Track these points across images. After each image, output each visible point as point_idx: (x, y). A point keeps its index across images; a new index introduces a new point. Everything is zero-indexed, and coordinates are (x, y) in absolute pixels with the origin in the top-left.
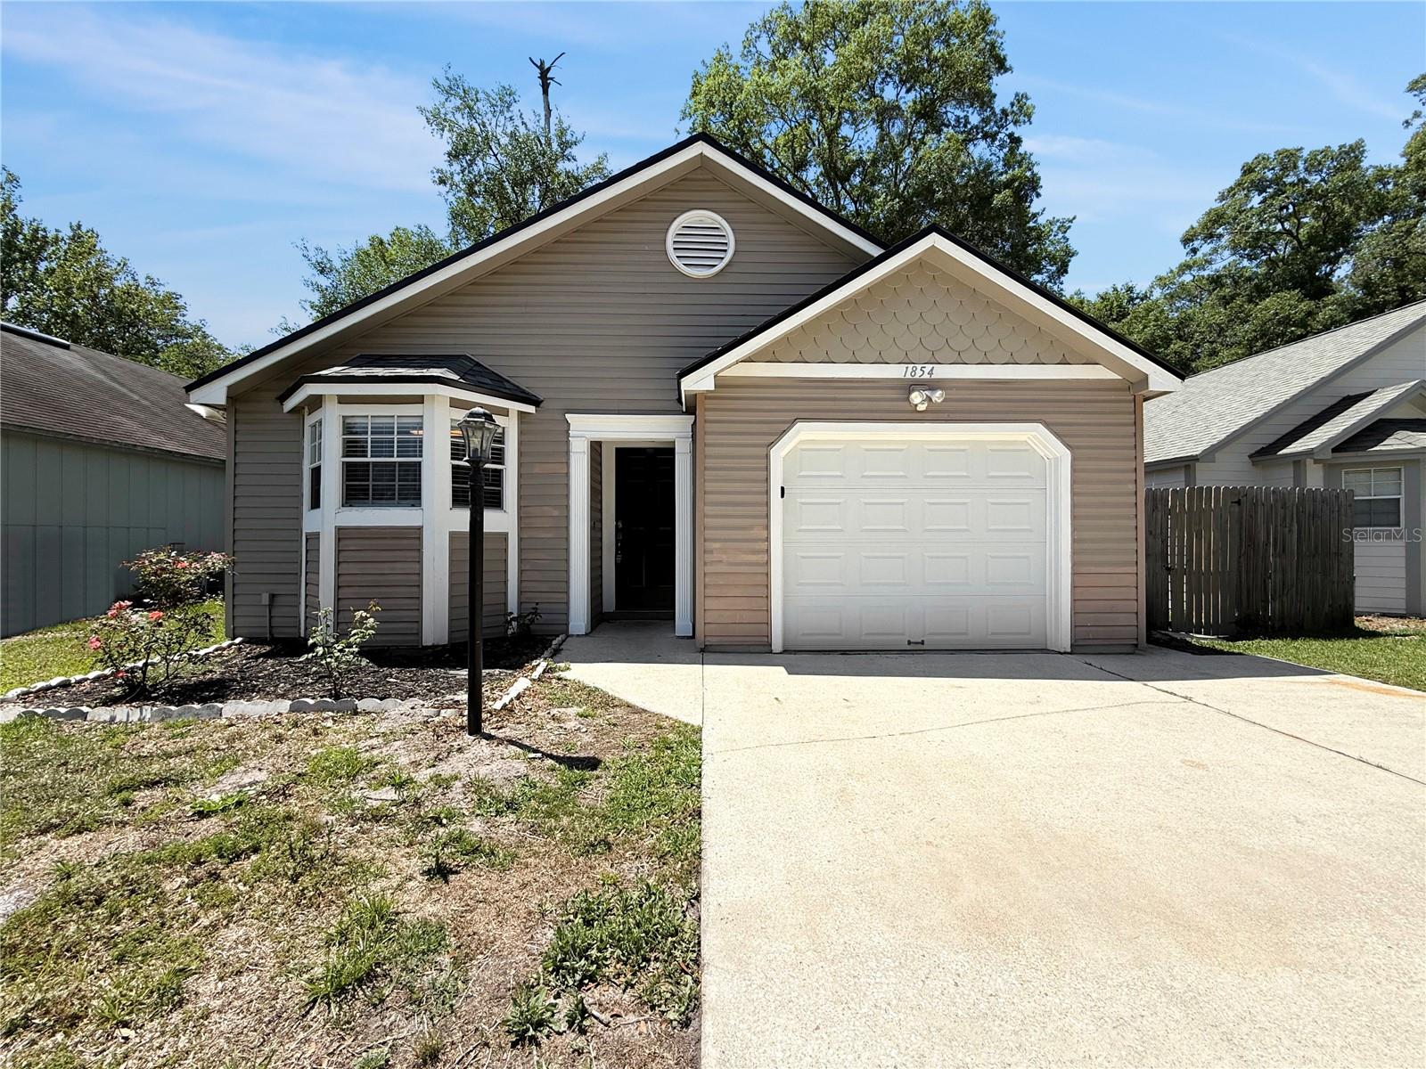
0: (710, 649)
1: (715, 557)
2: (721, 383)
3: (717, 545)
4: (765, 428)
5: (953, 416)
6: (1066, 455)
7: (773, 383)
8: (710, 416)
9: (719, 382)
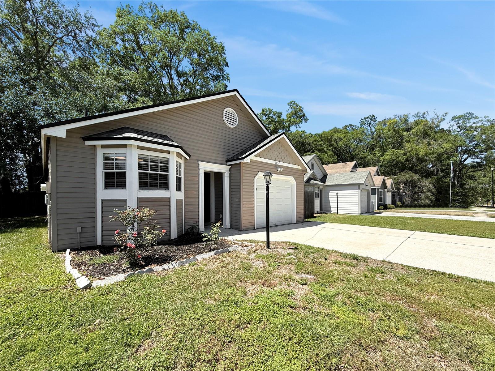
0: (244, 230)
1: (245, 206)
2: (252, 161)
3: (245, 203)
4: (252, 173)
5: (282, 174)
6: (296, 183)
7: (254, 161)
8: (244, 168)
9: (251, 161)
